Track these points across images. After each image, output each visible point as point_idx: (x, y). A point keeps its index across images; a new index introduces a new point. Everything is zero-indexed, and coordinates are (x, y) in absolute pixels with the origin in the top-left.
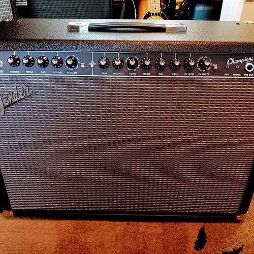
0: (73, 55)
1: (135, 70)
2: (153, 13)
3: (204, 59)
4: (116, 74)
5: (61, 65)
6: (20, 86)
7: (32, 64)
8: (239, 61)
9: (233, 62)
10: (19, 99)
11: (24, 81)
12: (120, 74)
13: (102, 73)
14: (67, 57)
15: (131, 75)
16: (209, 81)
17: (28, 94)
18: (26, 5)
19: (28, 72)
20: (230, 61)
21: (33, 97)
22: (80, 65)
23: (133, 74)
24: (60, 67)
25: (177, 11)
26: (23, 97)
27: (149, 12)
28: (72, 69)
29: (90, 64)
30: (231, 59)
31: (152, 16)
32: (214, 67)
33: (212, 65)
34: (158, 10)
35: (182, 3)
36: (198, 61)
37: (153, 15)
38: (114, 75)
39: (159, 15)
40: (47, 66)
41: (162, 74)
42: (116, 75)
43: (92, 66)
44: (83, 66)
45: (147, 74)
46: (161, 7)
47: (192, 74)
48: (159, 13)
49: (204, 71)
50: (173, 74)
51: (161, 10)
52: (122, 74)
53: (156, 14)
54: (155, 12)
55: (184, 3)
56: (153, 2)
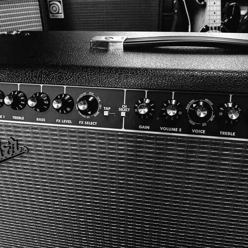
0: (91, 93)
1: (204, 124)
2: (211, 27)
4: (166, 129)
5: (68, 109)
6: (4, 139)
7: (22, 105)
10: (4, 158)
11: (10, 131)
12: (174, 129)
13: (140, 127)
14: (81, 96)
15: (195, 134)
17: (17, 152)
18: (63, 17)
19: (15, 118)
21: (25, 157)
22: (102, 111)
23: (200, 131)
24: (67, 112)
26: (10, 156)
27: (206, 26)
28: (88, 117)
29: (120, 109)
31: (210, 31)
34: (218, 23)
37: (212, 29)
38: (163, 131)
39: (219, 30)
40: (45, 110)
42: (166, 131)
43: (123, 114)
44: (106, 113)
45: (229, 134)
46: (222, 20)
48: (219, 27)
51: (222, 23)
52: (178, 130)
53: (215, 28)
54: (215, 25)
55: (246, 17)
56: (212, 13)
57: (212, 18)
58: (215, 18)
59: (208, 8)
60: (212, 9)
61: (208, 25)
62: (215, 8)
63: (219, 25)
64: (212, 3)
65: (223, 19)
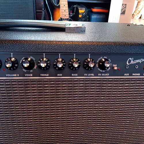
1: (31, 71)
2: (64, 19)
3: (103, 60)
4: (10, 75)
8: (138, 61)
9: (132, 62)
12: (14, 75)
15: (27, 77)
16: (109, 81)
20: (130, 61)
23: (29, 75)
25: (80, 18)
27: (61, 18)
30: (131, 59)
32: (113, 68)
33: (112, 65)
34: (67, 17)
35: (83, 13)
36: (98, 62)
37: (64, 20)
38: (8, 77)
39: (68, 20)
41: (61, 75)
42: (10, 77)
45: (45, 75)
47: (93, 75)
48: (68, 19)
49: (104, 71)
50: (72, 75)
51: (69, 17)
52: (17, 75)
53: (66, 19)
54: (65, 18)
55: (84, 14)
56: (64, 11)
57: (63, 13)
58: (65, 13)
59: (61, 8)
60: (63, 8)
61: (62, 18)
62: (65, 8)
63: (68, 18)
64: (63, 5)
65: (69, 14)
